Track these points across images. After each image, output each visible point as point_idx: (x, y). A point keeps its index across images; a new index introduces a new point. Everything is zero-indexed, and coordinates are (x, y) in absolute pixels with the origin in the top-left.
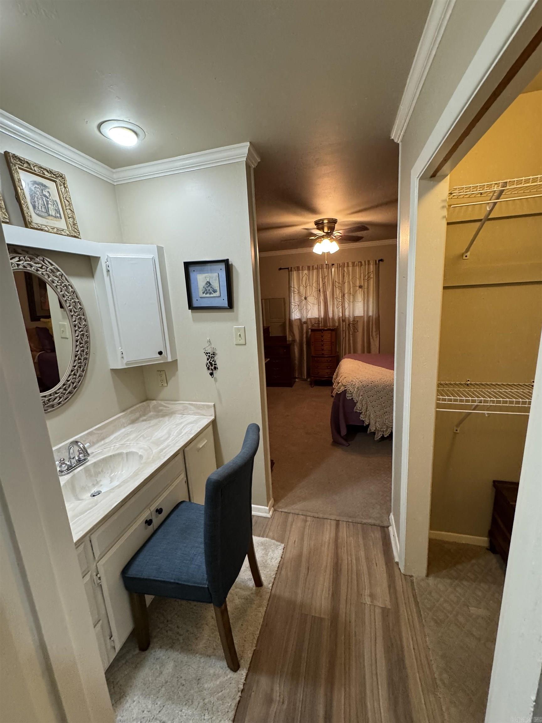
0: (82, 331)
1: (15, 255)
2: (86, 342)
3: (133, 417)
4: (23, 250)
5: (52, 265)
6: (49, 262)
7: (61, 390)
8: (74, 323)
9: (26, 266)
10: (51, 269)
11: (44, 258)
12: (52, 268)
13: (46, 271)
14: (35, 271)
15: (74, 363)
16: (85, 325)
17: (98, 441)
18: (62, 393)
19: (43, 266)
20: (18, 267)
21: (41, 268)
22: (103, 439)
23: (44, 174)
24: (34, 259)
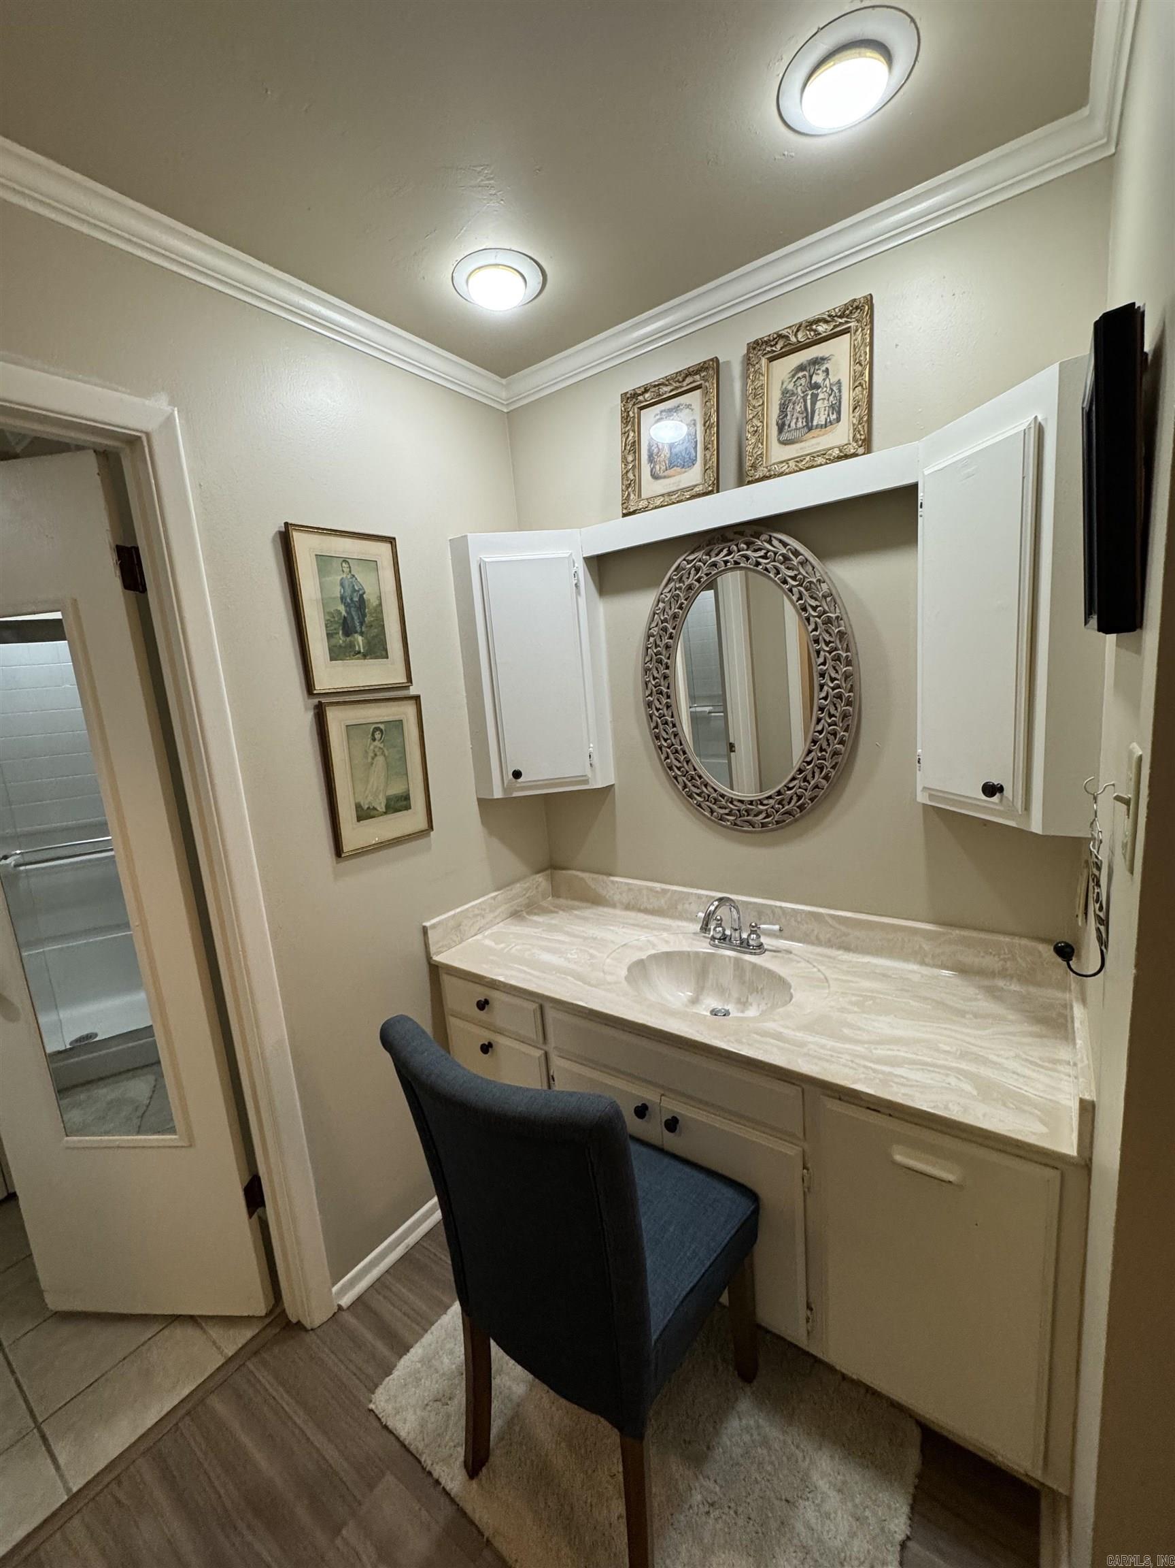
0: (838, 687)
1: (721, 546)
2: (845, 716)
3: (970, 958)
4: (735, 533)
5: (785, 545)
6: (781, 541)
7: (772, 802)
8: (821, 667)
9: (739, 561)
10: (783, 555)
11: (770, 536)
12: (785, 552)
13: (774, 561)
14: (752, 567)
15: (808, 755)
16: (847, 676)
17: (829, 944)
18: (772, 807)
19: (768, 551)
20: (726, 566)
21: (765, 557)
22: (847, 949)
23: (820, 334)
24: (754, 543)
